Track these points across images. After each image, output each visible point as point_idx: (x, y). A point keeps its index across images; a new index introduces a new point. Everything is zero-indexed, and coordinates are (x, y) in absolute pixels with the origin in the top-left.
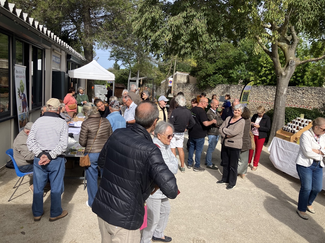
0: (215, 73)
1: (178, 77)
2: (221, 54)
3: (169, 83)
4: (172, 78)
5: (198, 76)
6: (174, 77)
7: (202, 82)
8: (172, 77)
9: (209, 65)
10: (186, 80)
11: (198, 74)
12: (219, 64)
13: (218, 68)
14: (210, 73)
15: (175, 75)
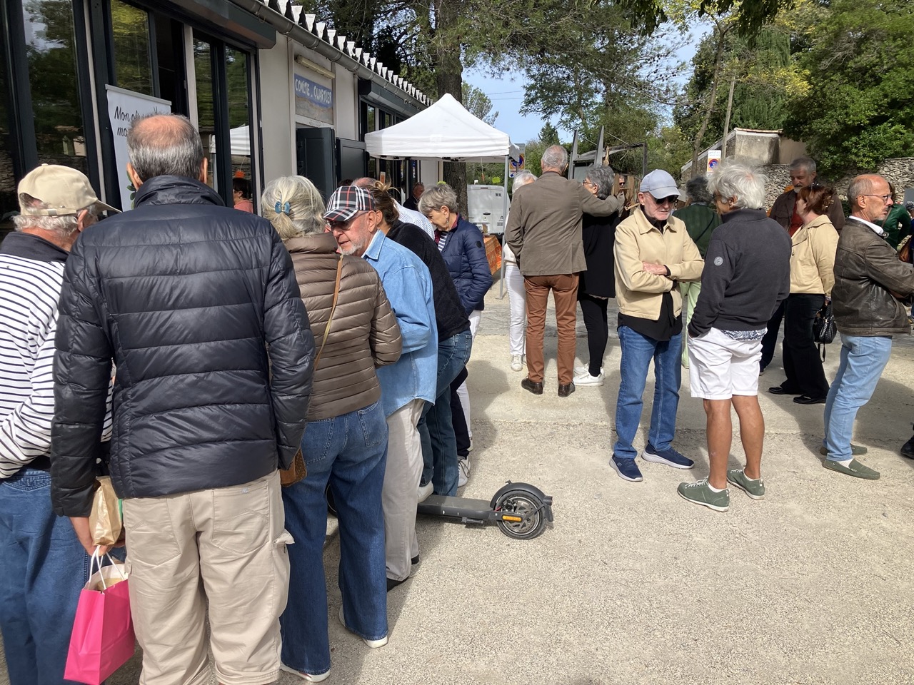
0: (876, 121)
1: (737, 145)
2: (901, 52)
3: (708, 166)
4: (720, 151)
5: (811, 137)
6: (725, 148)
7: (826, 154)
8: (720, 148)
9: (855, 92)
10: (767, 153)
11: (810, 128)
12: (895, 86)
13: (889, 100)
14: (858, 121)
15: (730, 141)
